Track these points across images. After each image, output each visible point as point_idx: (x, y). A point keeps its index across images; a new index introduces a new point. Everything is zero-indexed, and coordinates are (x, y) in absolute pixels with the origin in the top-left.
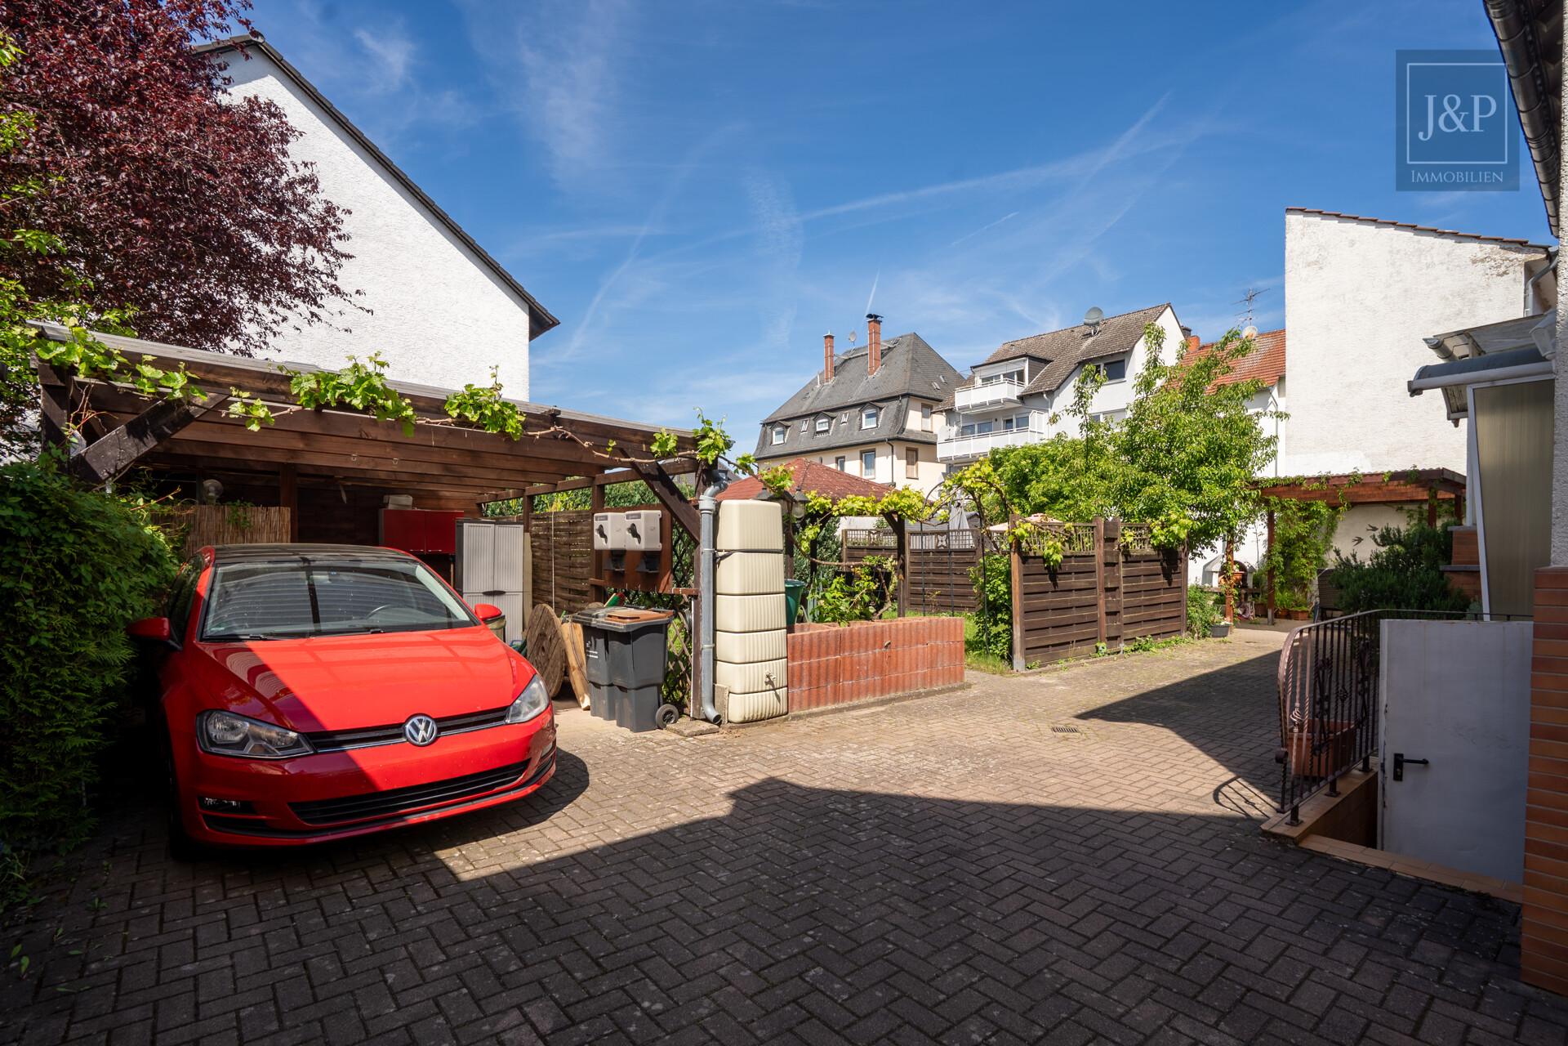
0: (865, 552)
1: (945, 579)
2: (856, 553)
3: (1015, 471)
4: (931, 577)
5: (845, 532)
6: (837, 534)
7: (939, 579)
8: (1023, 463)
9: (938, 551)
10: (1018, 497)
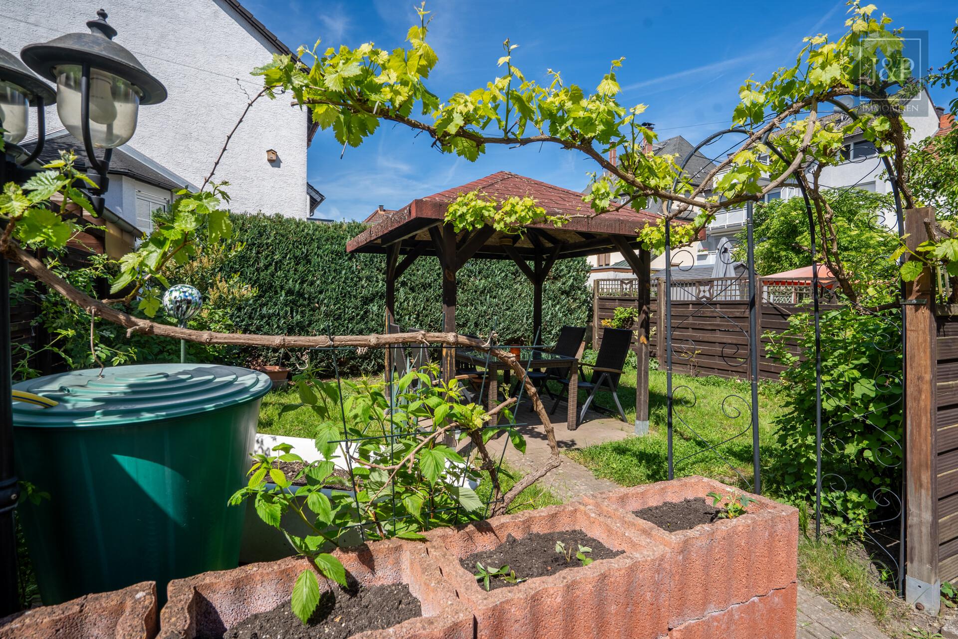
0: (617, 303)
1: (708, 336)
2: (608, 304)
3: (783, 223)
4: (690, 333)
5: (597, 282)
6: (587, 284)
7: (699, 335)
8: (794, 213)
9: (698, 304)
10: (785, 250)
